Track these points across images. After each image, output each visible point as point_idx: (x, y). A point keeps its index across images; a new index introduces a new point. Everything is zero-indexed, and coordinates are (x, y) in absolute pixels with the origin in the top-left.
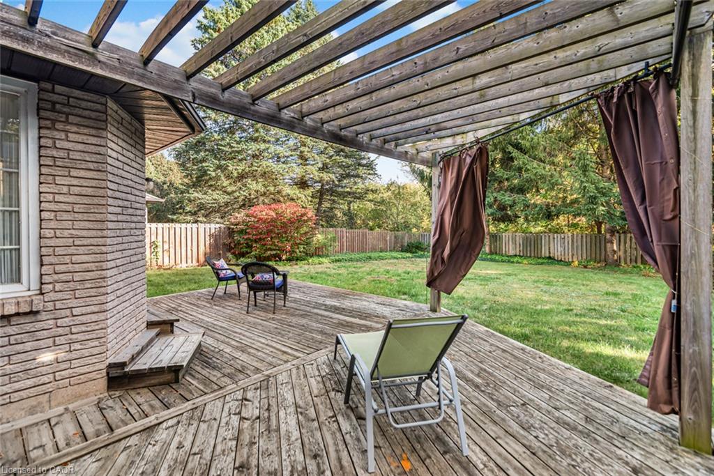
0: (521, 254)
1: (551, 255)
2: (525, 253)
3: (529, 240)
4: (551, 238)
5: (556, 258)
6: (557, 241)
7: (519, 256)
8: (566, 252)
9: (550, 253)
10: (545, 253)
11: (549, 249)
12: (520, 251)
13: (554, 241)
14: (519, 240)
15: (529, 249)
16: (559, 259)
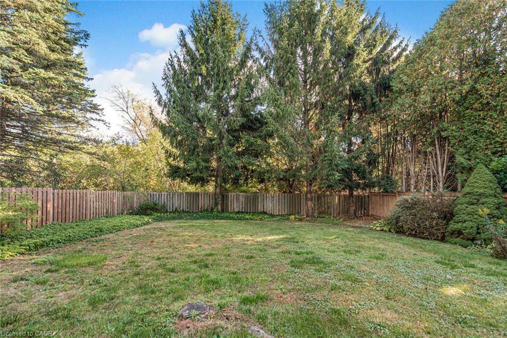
0: (243, 211)
1: (265, 211)
2: (246, 209)
3: (249, 199)
4: (265, 196)
5: (268, 213)
6: (269, 199)
7: (242, 212)
8: (275, 208)
9: (264, 209)
10: (260, 209)
11: (264, 206)
12: (242, 208)
13: (267, 199)
14: (242, 199)
15: (249, 206)
16: (270, 213)
